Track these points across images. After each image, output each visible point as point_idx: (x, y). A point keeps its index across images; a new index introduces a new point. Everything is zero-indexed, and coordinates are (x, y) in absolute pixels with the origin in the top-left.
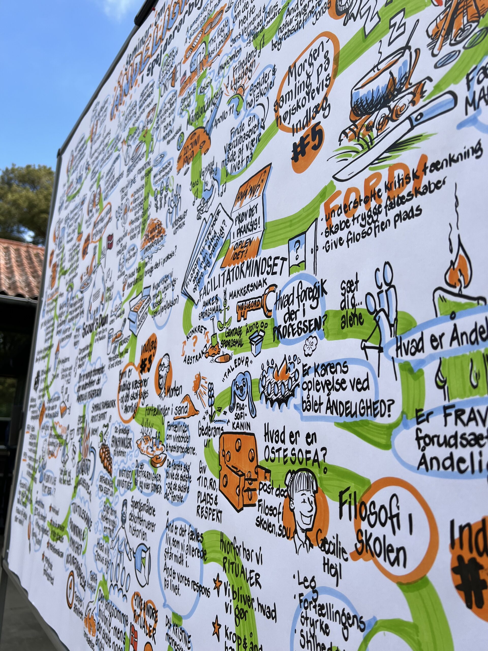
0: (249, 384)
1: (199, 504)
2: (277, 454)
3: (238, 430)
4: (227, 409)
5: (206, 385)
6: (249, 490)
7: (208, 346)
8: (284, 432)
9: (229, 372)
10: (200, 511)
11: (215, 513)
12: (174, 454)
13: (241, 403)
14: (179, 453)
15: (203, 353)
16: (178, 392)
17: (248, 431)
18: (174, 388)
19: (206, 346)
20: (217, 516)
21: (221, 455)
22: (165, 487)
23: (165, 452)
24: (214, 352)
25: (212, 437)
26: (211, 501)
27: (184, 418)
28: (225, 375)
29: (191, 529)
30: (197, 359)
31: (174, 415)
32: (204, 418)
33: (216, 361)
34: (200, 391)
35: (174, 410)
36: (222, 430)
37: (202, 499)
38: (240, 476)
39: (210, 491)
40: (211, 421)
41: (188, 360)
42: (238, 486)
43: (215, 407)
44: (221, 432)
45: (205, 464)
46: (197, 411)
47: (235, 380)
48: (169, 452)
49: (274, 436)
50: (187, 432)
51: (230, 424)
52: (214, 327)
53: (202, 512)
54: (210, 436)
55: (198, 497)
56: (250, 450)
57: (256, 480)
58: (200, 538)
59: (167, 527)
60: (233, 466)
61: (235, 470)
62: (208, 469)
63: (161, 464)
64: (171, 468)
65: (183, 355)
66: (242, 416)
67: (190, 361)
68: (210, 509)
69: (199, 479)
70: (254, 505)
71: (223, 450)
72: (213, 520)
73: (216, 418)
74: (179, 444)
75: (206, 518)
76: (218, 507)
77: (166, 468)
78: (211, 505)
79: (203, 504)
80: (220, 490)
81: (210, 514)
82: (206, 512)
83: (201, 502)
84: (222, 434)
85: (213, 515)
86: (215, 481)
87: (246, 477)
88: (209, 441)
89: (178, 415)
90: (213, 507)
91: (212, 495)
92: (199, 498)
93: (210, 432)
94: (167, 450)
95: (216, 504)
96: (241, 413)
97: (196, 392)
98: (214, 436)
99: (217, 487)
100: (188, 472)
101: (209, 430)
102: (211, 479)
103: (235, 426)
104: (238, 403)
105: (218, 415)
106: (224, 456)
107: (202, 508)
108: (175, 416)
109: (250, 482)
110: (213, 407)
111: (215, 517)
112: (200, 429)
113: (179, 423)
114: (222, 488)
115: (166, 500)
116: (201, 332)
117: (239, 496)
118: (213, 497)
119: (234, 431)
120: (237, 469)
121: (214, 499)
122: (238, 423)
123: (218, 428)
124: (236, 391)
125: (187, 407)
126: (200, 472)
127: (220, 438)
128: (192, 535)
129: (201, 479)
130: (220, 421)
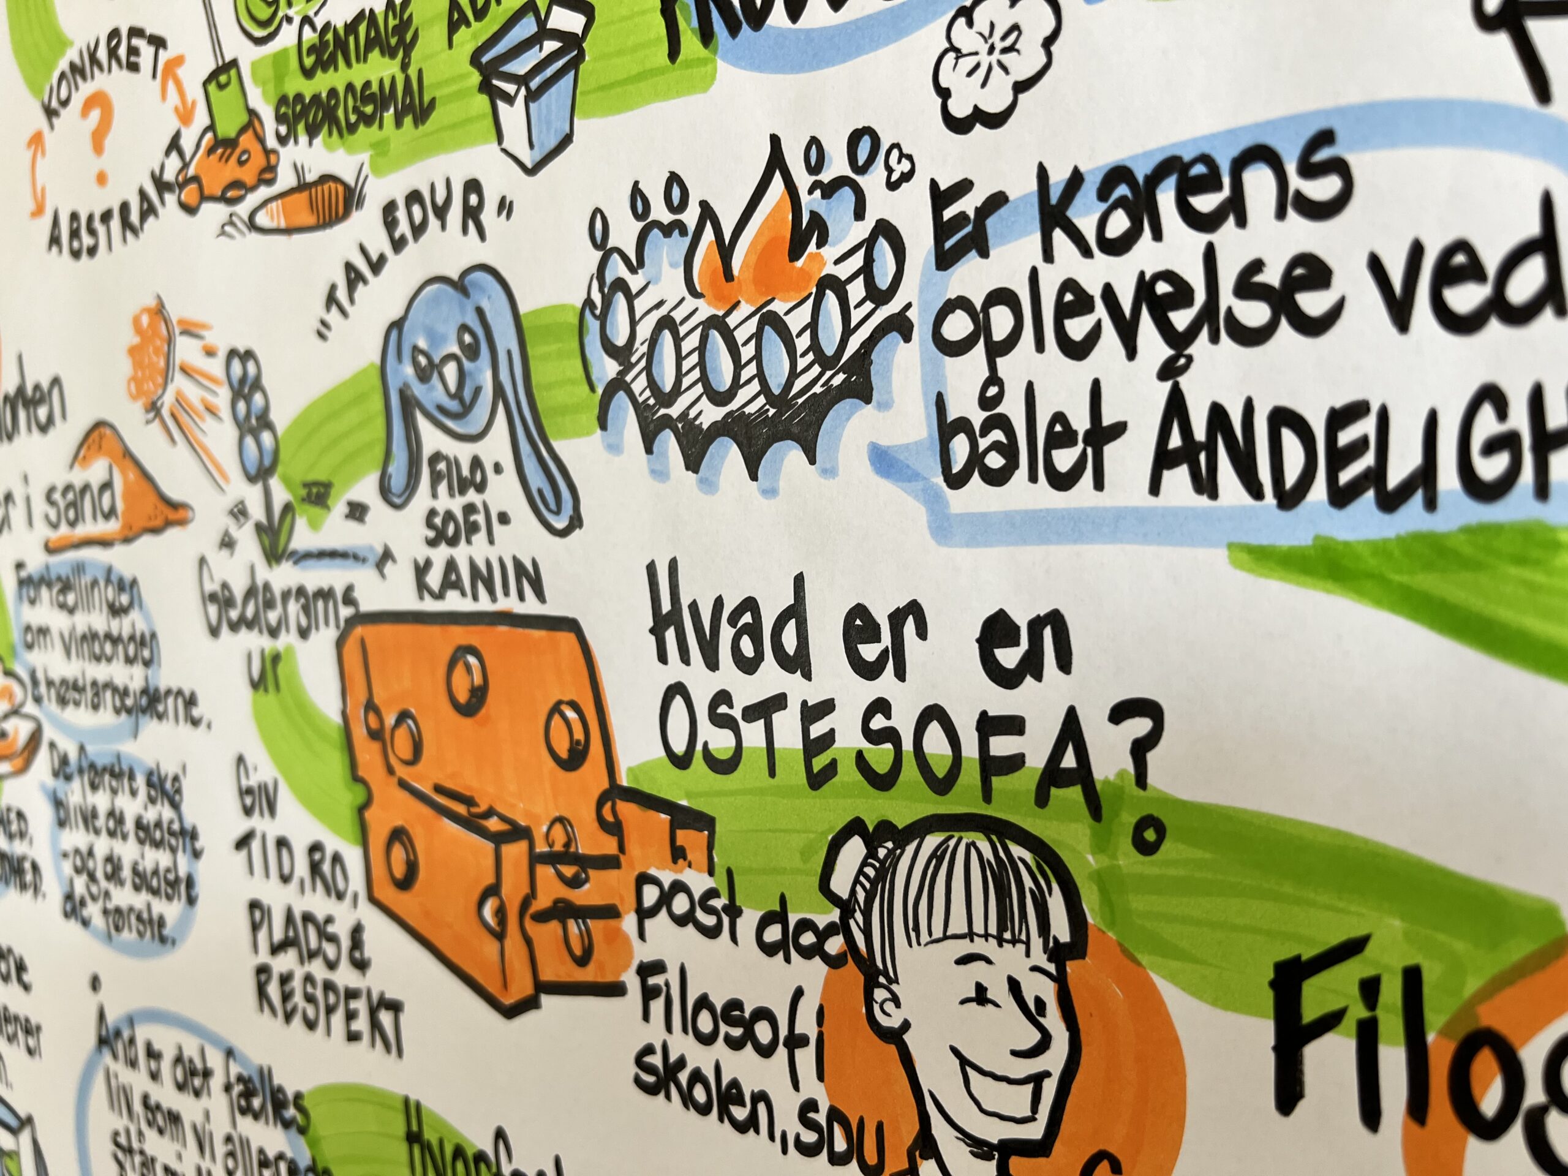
0: (506, 339)
1: (264, 957)
2: (753, 734)
3: (454, 602)
4: (366, 490)
5: (215, 367)
6: (562, 911)
7: (187, 143)
8: (796, 612)
9: (354, 277)
10: (273, 990)
11: (360, 1005)
12: (80, 717)
13: (463, 452)
14: (106, 717)
15: (162, 186)
16: (42, 412)
17: (531, 606)
18: (21, 390)
19: (174, 145)
20: (375, 1025)
21: (359, 733)
22: (58, 870)
23: (30, 708)
24: (231, 171)
25: (288, 639)
26: (330, 950)
27: (105, 543)
28: (331, 300)
29: (235, 1069)
30: (126, 224)
31: (42, 531)
32: (227, 543)
33: (252, 226)
34: (180, 400)
35: (40, 506)
36: (349, 599)
37: (278, 935)
38: (499, 839)
39: (319, 904)
40: (274, 554)
41: (75, 234)
42: (493, 890)
43: (287, 482)
44: (345, 612)
45: (263, 771)
46: (175, 506)
47: (397, 325)
48: (52, 706)
49: (727, 633)
50: (134, 615)
51: (401, 574)
52: (212, 26)
53: (286, 997)
54: (274, 633)
55: (255, 927)
56: (556, 709)
57: (610, 863)
58: (291, 1112)
59: (103, 1042)
60: (439, 789)
61: (461, 809)
62: (285, 800)
63: (19, 762)
64: (76, 784)
65: (39, 211)
66: (473, 528)
67: (87, 240)
68: (329, 986)
69: (243, 842)
70: (616, 990)
71: (370, 706)
72: (353, 1037)
73: (303, 538)
74: (100, 672)
75: (311, 1025)
76: (375, 982)
77: (50, 782)
78: (332, 966)
79: (286, 962)
80: (372, 900)
81: (330, 1010)
82: (310, 999)
83: (275, 950)
84: (351, 622)
85: (351, 1016)
86: (337, 859)
87: (541, 848)
88: (276, 658)
89: (64, 529)
90: (345, 977)
91: (329, 920)
92: (262, 935)
93: (273, 616)
94: (38, 700)
95: (361, 965)
96: (470, 509)
97: (154, 408)
98: (304, 633)
99: (356, 882)
100: (175, 806)
101: (269, 604)
102: (316, 848)
103: (434, 579)
104: (436, 457)
105: (314, 525)
106: (376, 735)
107: (285, 979)
108: (53, 535)
109: (569, 871)
110: (274, 483)
111: (361, 1024)
112: (213, 597)
113: (79, 568)
114: (388, 893)
115: (73, 925)
116: (134, 67)
117: (500, 936)
118: (341, 929)
119: (430, 605)
120: (469, 801)
121: (345, 943)
122: (451, 566)
123: (325, 594)
124: (418, 390)
125: (107, 486)
126: (248, 811)
127: (340, 644)
128: (248, 1094)
129: (256, 845)
130: (333, 554)
